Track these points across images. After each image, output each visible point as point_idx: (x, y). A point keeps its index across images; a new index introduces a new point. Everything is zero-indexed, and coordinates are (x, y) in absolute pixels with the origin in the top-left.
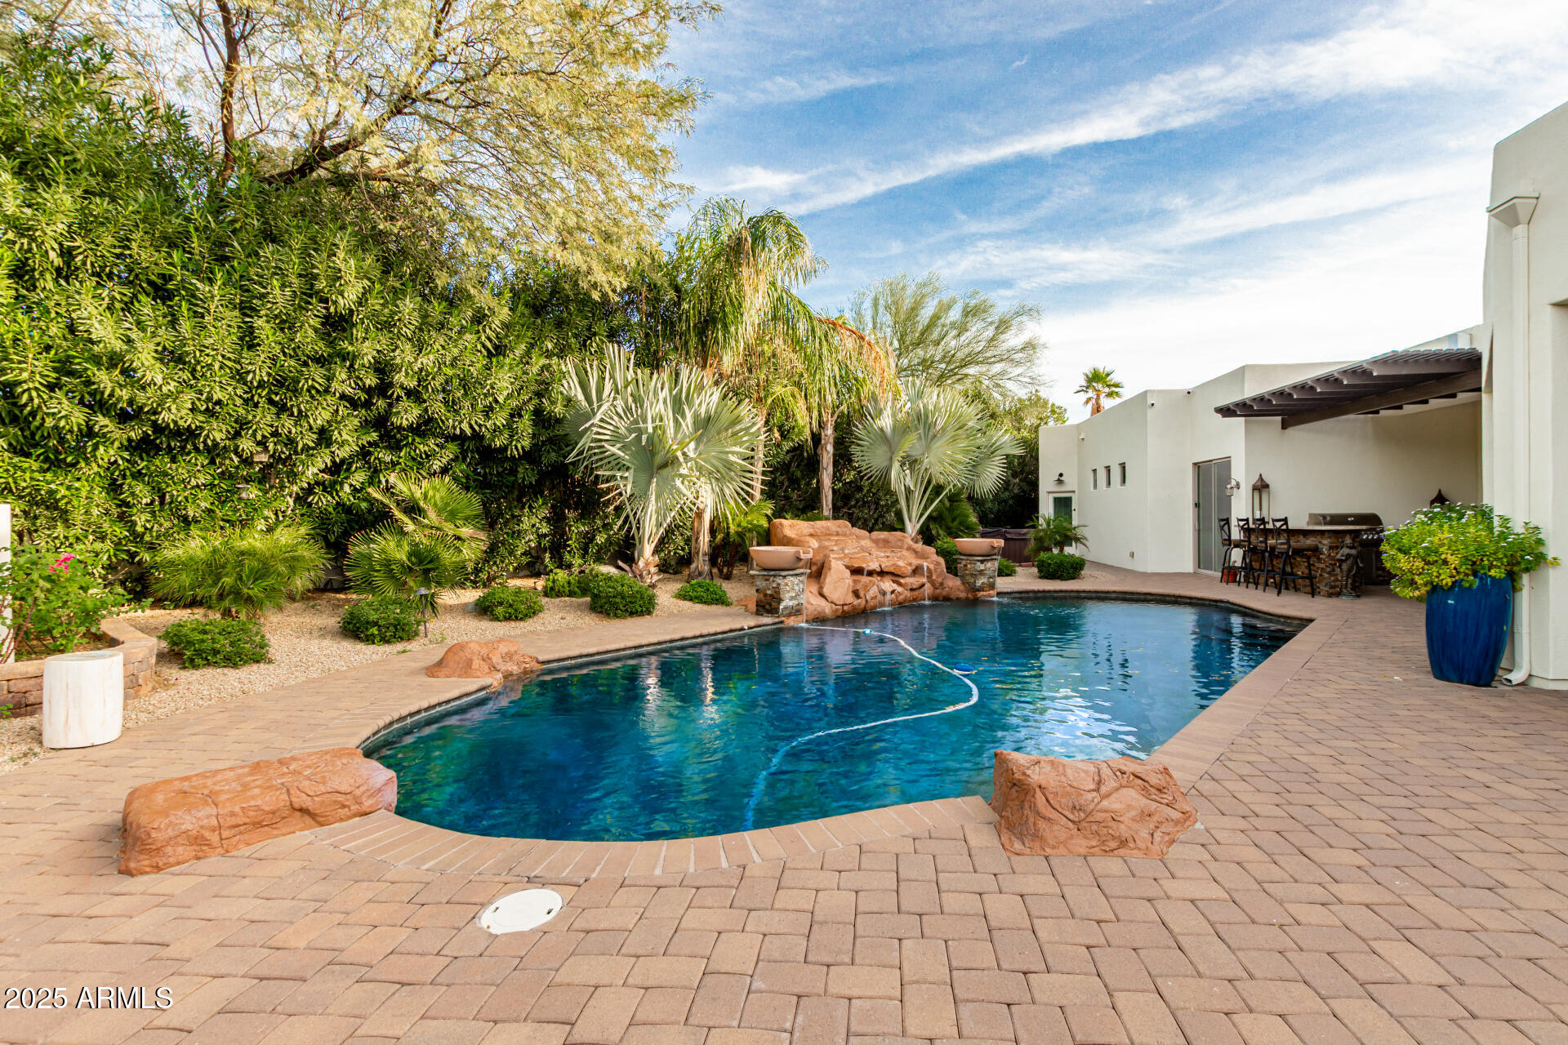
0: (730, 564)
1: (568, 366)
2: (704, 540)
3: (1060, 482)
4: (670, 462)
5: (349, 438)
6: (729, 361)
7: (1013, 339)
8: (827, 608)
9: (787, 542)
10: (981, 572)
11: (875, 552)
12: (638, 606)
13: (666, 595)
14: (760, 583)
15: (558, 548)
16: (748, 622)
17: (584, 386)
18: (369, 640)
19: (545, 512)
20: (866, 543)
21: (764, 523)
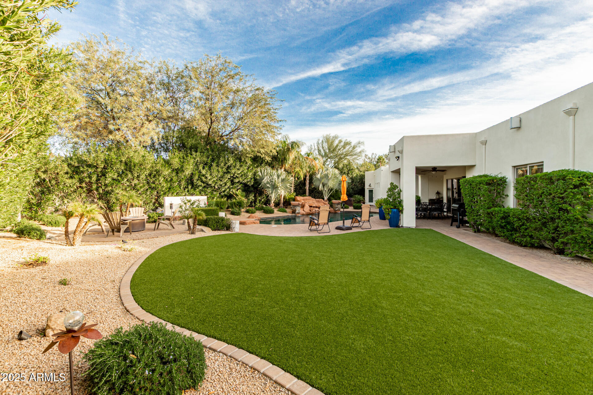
0: (287, 205)
1: (259, 169)
2: (282, 200)
3: (370, 186)
4: (277, 187)
5: (229, 184)
6: (287, 166)
7: (358, 150)
8: (305, 213)
9: (298, 201)
10: (337, 207)
11: (315, 203)
12: (271, 212)
13: (276, 210)
14: (292, 208)
15: (255, 201)
16: (290, 215)
17: (261, 172)
18: (235, 215)
19: (253, 195)
20: (314, 201)
21: (294, 197)
